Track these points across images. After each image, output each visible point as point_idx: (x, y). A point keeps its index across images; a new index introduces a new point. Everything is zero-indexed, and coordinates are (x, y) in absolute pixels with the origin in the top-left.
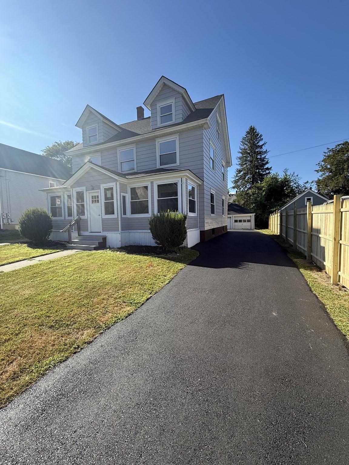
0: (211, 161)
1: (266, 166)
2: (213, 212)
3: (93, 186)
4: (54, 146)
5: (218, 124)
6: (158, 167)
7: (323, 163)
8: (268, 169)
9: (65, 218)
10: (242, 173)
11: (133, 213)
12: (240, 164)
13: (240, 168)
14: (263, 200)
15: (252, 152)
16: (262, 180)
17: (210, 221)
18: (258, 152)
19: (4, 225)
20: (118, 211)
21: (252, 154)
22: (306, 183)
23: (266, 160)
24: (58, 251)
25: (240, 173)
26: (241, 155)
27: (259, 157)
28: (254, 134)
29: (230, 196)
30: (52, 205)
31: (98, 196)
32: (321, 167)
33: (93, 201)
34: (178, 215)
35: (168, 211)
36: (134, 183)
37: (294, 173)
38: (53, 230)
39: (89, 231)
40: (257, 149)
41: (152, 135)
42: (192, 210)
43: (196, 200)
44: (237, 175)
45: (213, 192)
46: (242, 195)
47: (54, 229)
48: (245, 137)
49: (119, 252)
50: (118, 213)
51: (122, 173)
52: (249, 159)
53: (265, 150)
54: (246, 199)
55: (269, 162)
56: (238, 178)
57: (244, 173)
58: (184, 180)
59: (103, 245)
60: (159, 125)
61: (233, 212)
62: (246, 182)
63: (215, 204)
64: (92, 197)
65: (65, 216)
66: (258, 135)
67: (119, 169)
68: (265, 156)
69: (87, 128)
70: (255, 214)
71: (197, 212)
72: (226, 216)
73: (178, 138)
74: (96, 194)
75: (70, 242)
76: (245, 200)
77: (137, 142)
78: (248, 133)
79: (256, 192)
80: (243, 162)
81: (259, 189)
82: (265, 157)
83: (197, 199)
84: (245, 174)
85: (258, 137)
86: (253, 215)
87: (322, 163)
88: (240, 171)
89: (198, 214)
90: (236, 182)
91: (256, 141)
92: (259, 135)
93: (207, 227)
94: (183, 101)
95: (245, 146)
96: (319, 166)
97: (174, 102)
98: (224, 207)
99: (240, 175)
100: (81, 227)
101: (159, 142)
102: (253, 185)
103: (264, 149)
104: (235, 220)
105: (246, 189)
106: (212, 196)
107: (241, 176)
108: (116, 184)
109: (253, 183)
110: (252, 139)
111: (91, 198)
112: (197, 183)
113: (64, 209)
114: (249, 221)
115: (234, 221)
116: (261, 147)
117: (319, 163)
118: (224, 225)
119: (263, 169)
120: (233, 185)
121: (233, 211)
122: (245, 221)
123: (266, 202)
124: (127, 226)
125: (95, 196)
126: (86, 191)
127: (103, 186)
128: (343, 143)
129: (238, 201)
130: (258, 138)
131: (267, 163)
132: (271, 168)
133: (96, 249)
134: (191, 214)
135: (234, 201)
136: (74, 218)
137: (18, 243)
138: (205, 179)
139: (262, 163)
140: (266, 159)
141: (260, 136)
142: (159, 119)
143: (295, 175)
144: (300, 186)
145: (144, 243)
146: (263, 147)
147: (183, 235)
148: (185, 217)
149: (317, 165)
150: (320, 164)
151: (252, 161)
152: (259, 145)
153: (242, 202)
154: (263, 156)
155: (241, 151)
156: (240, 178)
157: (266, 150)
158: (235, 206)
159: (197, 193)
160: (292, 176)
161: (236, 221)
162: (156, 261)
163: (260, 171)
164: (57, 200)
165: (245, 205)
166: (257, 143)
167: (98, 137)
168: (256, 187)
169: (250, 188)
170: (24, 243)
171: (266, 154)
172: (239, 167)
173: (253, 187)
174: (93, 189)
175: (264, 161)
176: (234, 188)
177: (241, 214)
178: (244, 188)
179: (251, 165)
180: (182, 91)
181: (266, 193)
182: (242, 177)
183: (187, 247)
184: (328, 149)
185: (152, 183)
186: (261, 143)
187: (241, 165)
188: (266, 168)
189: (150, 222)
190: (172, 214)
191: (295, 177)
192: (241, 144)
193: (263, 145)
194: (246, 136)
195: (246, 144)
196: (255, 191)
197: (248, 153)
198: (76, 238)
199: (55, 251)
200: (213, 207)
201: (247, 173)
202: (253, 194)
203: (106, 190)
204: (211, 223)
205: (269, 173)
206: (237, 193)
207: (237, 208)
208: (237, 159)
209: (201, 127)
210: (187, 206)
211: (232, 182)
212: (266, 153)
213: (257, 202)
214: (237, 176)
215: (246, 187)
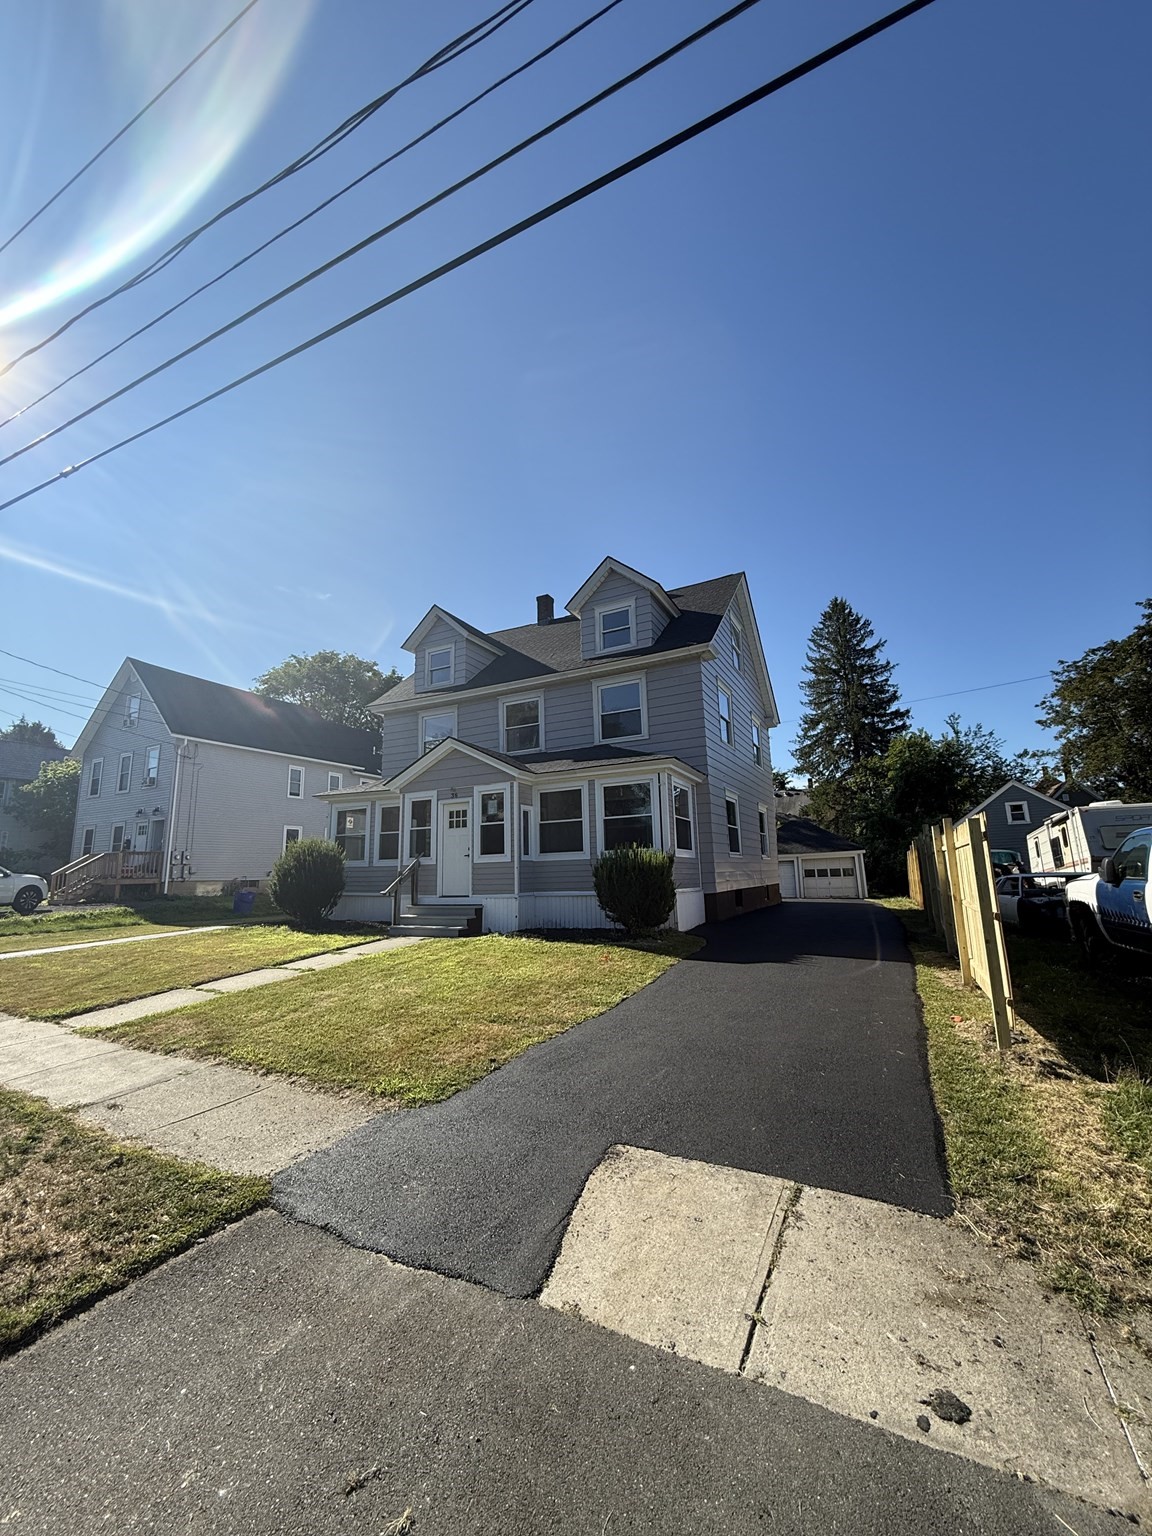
0: (723, 723)
1: (893, 708)
2: (734, 847)
3: (455, 790)
4: (288, 665)
5: (737, 635)
6: (597, 743)
7: (1056, 701)
8: (898, 714)
9: (371, 862)
10: (821, 726)
11: (543, 850)
12: (811, 702)
13: (814, 713)
14: (889, 809)
15: (845, 669)
16: (884, 746)
17: (727, 870)
18: (862, 666)
19: (172, 881)
20: (512, 846)
21: (845, 673)
22: (1020, 756)
23: (892, 689)
24: (378, 938)
25: (814, 729)
26: (812, 677)
27: (867, 681)
28: (844, 621)
29: (789, 795)
30: (338, 833)
31: (465, 813)
32: (1053, 712)
33: (451, 824)
34: (653, 854)
35: (635, 845)
36: (549, 782)
37: (979, 727)
38: (344, 894)
39: (439, 894)
40: (859, 659)
41: (585, 672)
42: (684, 843)
43: (691, 819)
44: (806, 734)
45: (732, 797)
46: (828, 794)
47: (347, 891)
48: (821, 626)
49: (524, 939)
50: (512, 851)
51: (508, 753)
52: (837, 686)
53: (884, 662)
54: (839, 804)
55: (898, 694)
56: (809, 742)
57: (827, 729)
58: (664, 777)
59: (474, 925)
60: (600, 652)
61: (798, 845)
62: (835, 753)
63: (738, 827)
64: (451, 814)
65: (371, 858)
66: (858, 620)
67: (501, 743)
68: (884, 678)
69: (427, 652)
70: (864, 851)
71: (696, 848)
72: (772, 857)
73: (644, 680)
74: (461, 808)
75: (398, 920)
76: (839, 808)
77: (547, 687)
78: (827, 616)
79: (868, 782)
80: (820, 695)
81: (877, 773)
82: (887, 680)
83: (694, 818)
84: (830, 732)
85: (859, 626)
86: (858, 855)
87: (1052, 700)
88: (812, 723)
89: (697, 853)
90: (806, 753)
91: (854, 637)
92: (862, 622)
93: (722, 887)
94: (655, 605)
95: (823, 651)
96: (1045, 711)
97: (633, 606)
98: (766, 833)
99: (815, 733)
100: (420, 884)
101: (597, 688)
102: (856, 762)
103: (880, 658)
104: (806, 871)
105: (838, 775)
106: (730, 806)
107: (817, 735)
108: (512, 787)
109: (857, 758)
110: (842, 633)
111: (447, 815)
112: (692, 780)
113: (372, 840)
114: (849, 873)
115: (802, 873)
116: (870, 653)
117: (1044, 702)
118: (768, 883)
119: (885, 715)
120: (795, 763)
121: (796, 841)
122: (835, 873)
123: (899, 815)
124: (533, 880)
125: (458, 812)
126: (438, 800)
127: (479, 791)
128: (1104, 645)
129: (817, 812)
130: (860, 629)
131: (894, 697)
132: (908, 711)
133: (462, 934)
134: (681, 854)
135: (805, 812)
136: (402, 861)
137: (259, 924)
138: (710, 770)
139: (880, 699)
140: (889, 686)
141: (864, 623)
142: (599, 639)
143: (983, 733)
144: (1007, 766)
145: (571, 923)
146: (877, 653)
147: (668, 901)
148: (671, 859)
149: (1040, 708)
150: (1048, 704)
151: (848, 691)
152: (863, 649)
153: (831, 815)
154: (879, 679)
155: (810, 665)
156: (816, 741)
157: (888, 663)
158: (804, 828)
159: (694, 804)
160: (976, 734)
161: (809, 874)
162: (617, 952)
163: (876, 720)
164: (348, 819)
165: (841, 824)
166: (858, 644)
167: (452, 672)
168: (868, 769)
169: (849, 772)
170: (280, 924)
171: (887, 674)
172: (810, 711)
173: (858, 768)
174: (455, 796)
175: (883, 692)
176: (798, 771)
177: (821, 852)
178: (832, 771)
179: (845, 704)
180: (652, 588)
181: (895, 786)
182: (821, 738)
183: (677, 931)
184: (1062, 662)
185: (591, 784)
186: (868, 644)
187: (815, 704)
188: (892, 713)
189: (596, 869)
190: (645, 853)
191: (983, 739)
192: (810, 648)
193: (877, 647)
194: (824, 624)
195: (824, 647)
196: (867, 780)
197: (834, 670)
198: (409, 911)
199: (372, 938)
200: (733, 834)
201: (837, 728)
202: (863, 790)
203: (486, 798)
204: (731, 874)
205: (904, 727)
206: (810, 786)
207: (809, 833)
208: (801, 688)
209: (697, 658)
210: (672, 834)
211: (792, 755)
212: (889, 670)
213: (869, 817)
214: (806, 737)
215: (837, 768)
